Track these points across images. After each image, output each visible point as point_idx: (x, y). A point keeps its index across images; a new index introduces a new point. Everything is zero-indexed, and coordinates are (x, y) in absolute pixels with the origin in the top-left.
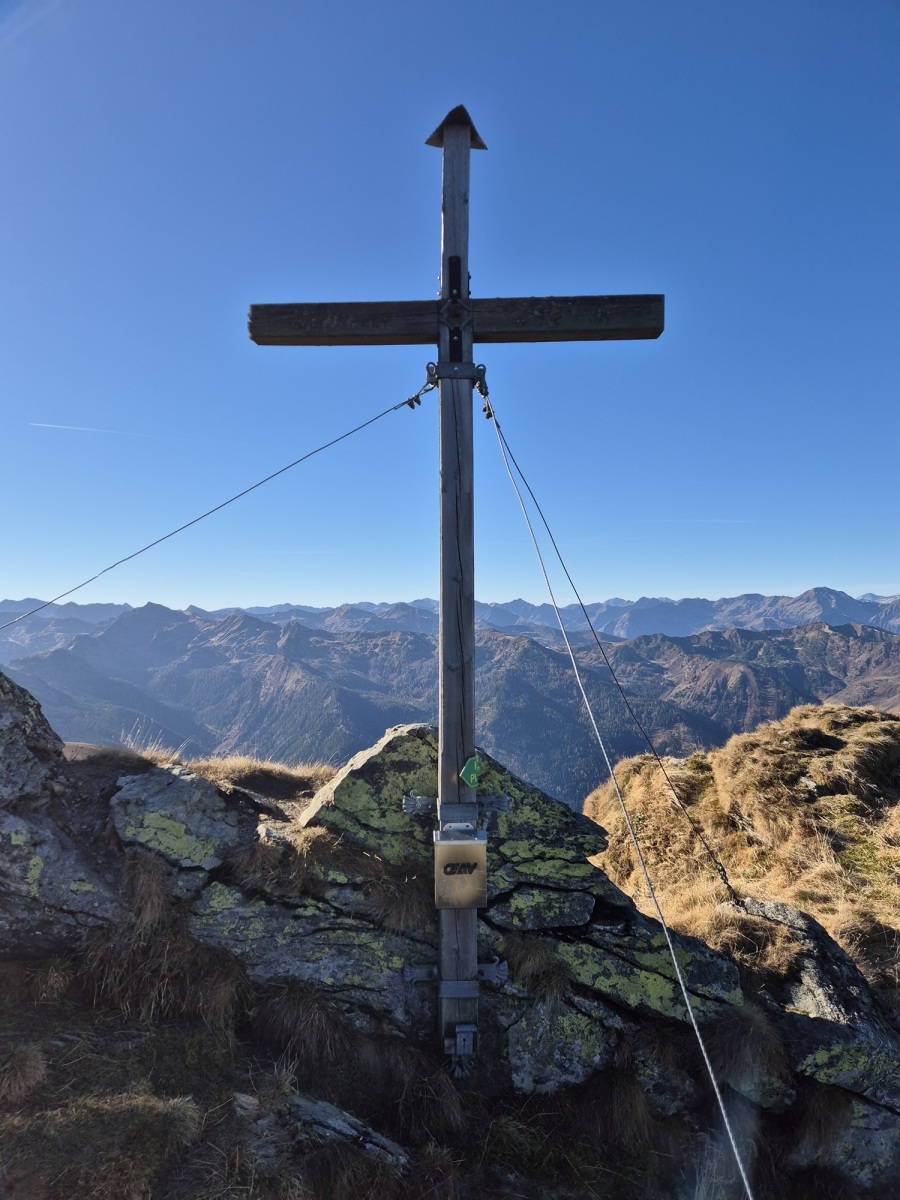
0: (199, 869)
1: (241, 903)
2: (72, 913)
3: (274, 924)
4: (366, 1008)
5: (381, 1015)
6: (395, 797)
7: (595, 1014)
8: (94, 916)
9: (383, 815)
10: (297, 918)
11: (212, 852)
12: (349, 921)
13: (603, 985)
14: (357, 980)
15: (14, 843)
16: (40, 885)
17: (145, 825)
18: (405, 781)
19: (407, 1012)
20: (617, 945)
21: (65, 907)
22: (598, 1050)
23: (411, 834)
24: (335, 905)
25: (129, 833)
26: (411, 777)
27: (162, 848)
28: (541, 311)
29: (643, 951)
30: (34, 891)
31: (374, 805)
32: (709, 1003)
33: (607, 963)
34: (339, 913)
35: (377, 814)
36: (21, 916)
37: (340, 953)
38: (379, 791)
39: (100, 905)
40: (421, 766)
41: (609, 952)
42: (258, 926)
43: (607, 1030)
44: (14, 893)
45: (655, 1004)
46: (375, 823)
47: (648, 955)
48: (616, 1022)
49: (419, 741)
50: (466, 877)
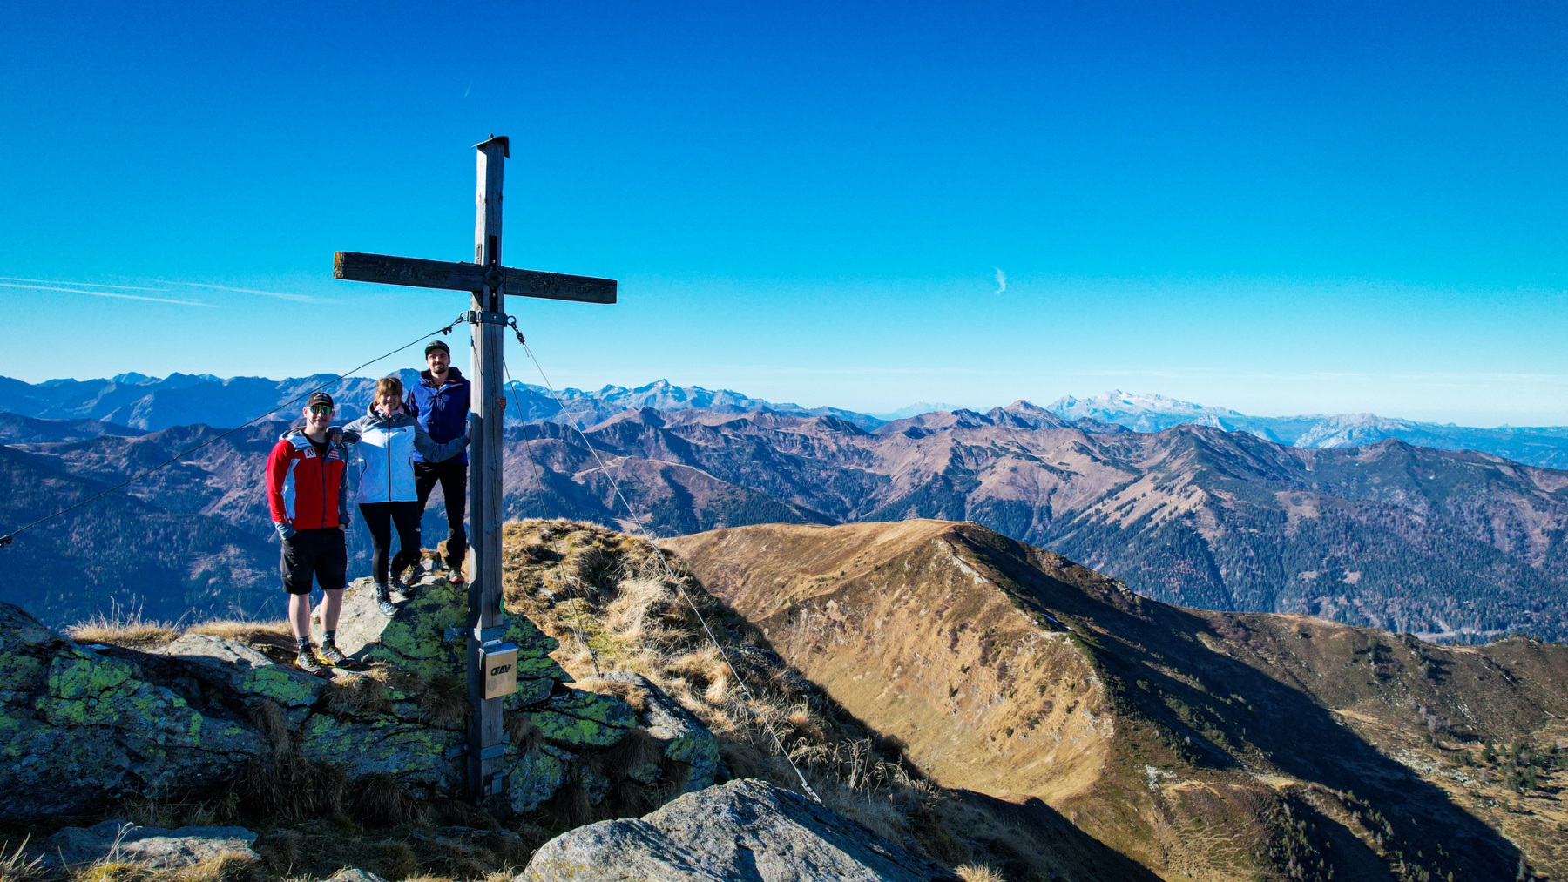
0: (302, 706)
1: (333, 727)
2: (226, 754)
3: (358, 737)
4: (421, 784)
5: (431, 787)
6: (426, 632)
7: (556, 754)
8: (244, 753)
9: (418, 647)
10: (373, 730)
11: (309, 692)
12: (408, 725)
13: (559, 735)
14: (413, 766)
15: (176, 706)
16: (202, 736)
17: (257, 677)
18: (433, 619)
19: (447, 781)
20: (567, 708)
21: (221, 750)
22: (558, 776)
23: (438, 658)
24: (399, 715)
25: (247, 686)
26: (437, 615)
27: (273, 694)
28: (549, 283)
29: (581, 707)
30: (197, 741)
31: (412, 640)
32: (617, 730)
33: (561, 720)
34: (401, 720)
35: (413, 646)
36: (185, 764)
37: (402, 749)
38: (414, 629)
39: (246, 743)
40: (443, 606)
41: (562, 713)
42: (347, 741)
43: (563, 762)
44: (181, 746)
45: (588, 740)
46: (413, 653)
47: (585, 709)
48: (568, 756)
49: (441, 588)
50: (505, 675)
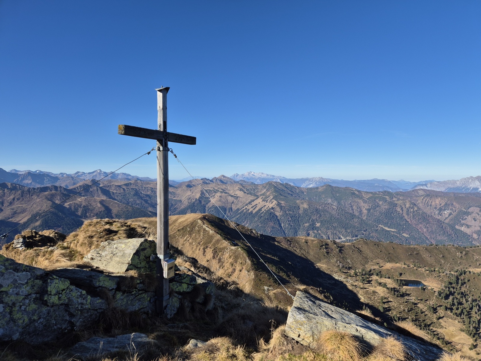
0: (113, 289)
1: (122, 295)
2: (97, 310)
3: (128, 298)
4: (145, 313)
5: (147, 313)
6: (142, 258)
7: (177, 296)
8: (101, 309)
9: (141, 264)
10: (132, 295)
11: (115, 284)
12: (141, 292)
13: (177, 290)
14: (142, 307)
15: (83, 294)
16: (90, 304)
17: (100, 280)
18: (144, 253)
19: (151, 310)
20: (179, 280)
22: (178, 304)
23: (146, 267)
24: (139, 289)
25: (97, 284)
27: (105, 286)
29: (183, 279)
30: (89, 306)
31: (139, 261)
32: (192, 286)
33: (178, 285)
34: (139, 290)
35: (139, 264)
36: (86, 316)
37: (139, 301)
38: (139, 257)
39: (102, 305)
40: (147, 248)
41: (178, 282)
42: (125, 300)
43: (179, 299)
44: (85, 309)
45: (185, 290)
46: (139, 266)
48: (180, 297)
49: (146, 242)
